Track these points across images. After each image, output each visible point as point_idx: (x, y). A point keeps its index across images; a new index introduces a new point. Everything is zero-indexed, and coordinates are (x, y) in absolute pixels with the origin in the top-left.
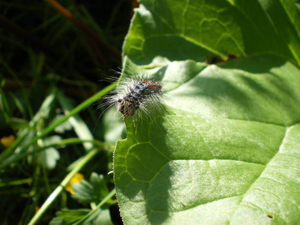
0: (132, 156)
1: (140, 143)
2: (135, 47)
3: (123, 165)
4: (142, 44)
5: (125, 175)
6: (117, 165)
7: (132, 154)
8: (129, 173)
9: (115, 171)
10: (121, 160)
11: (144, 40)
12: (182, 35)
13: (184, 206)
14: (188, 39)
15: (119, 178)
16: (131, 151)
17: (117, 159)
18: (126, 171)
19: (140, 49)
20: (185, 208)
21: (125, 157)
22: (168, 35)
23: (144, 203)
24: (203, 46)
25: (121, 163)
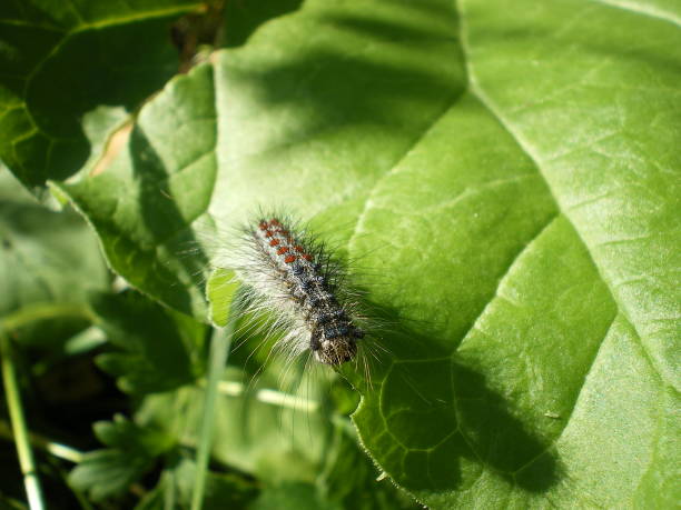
0: (395, 416)
1: (385, 379)
2: (21, 138)
3: (392, 449)
4: (28, 116)
5: (411, 459)
6: (383, 459)
7: (392, 413)
8: (413, 450)
9: (387, 471)
10: (385, 443)
11: (23, 105)
12: (83, 27)
13: (559, 418)
14: (100, 24)
15: (404, 475)
16: (386, 409)
17: (375, 448)
18: (407, 451)
19: (34, 131)
20: (563, 420)
21: (386, 430)
22: (56, 50)
23: (485, 474)
24: (141, 16)
25: (388, 447)
